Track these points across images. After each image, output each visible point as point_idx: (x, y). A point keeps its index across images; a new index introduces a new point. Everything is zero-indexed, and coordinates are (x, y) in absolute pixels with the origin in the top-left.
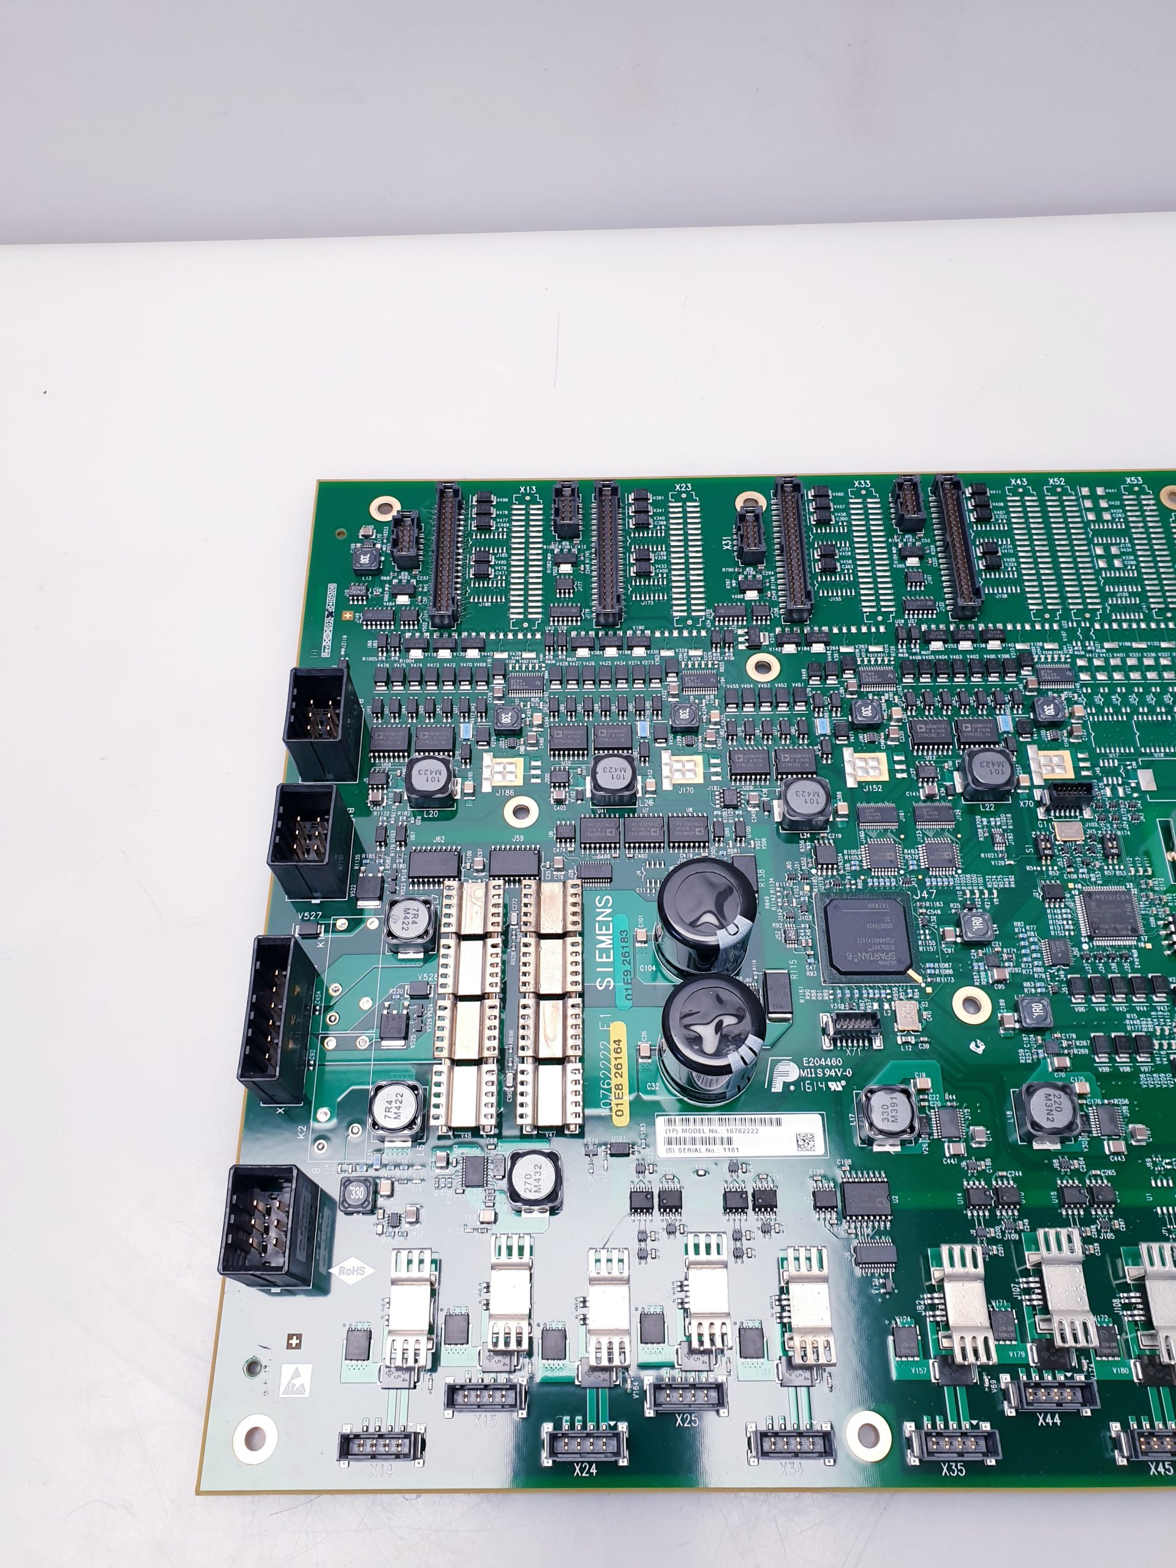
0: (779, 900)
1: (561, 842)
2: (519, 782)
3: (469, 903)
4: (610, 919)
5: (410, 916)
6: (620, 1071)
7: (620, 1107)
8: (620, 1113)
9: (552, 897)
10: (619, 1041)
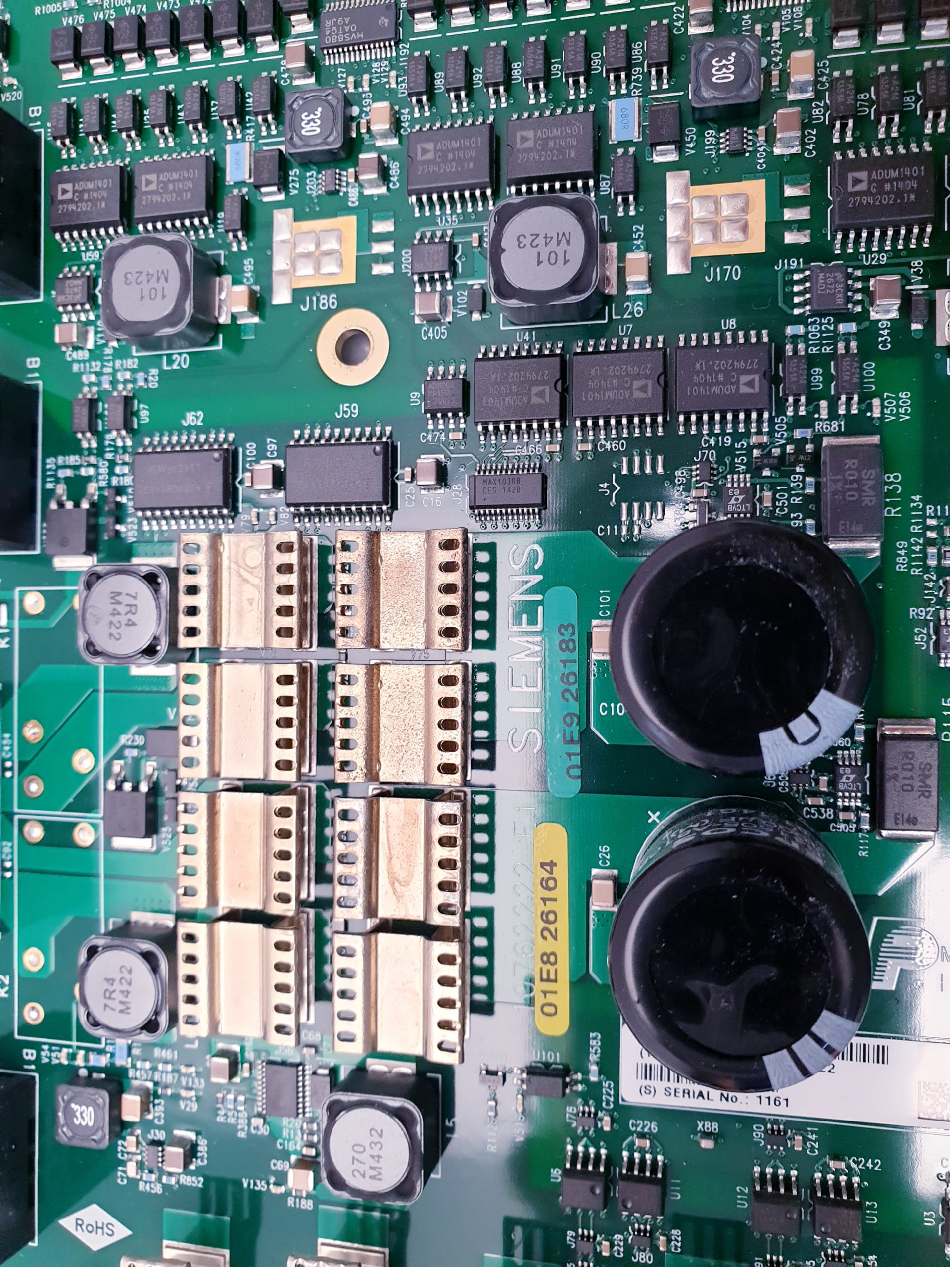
0: (932, 551)
1: (434, 416)
2: (350, 277)
3: (235, 580)
4: (539, 597)
5: (122, 609)
6: (552, 927)
7: (550, 998)
8: (551, 1010)
9: (403, 567)
10: (552, 864)
